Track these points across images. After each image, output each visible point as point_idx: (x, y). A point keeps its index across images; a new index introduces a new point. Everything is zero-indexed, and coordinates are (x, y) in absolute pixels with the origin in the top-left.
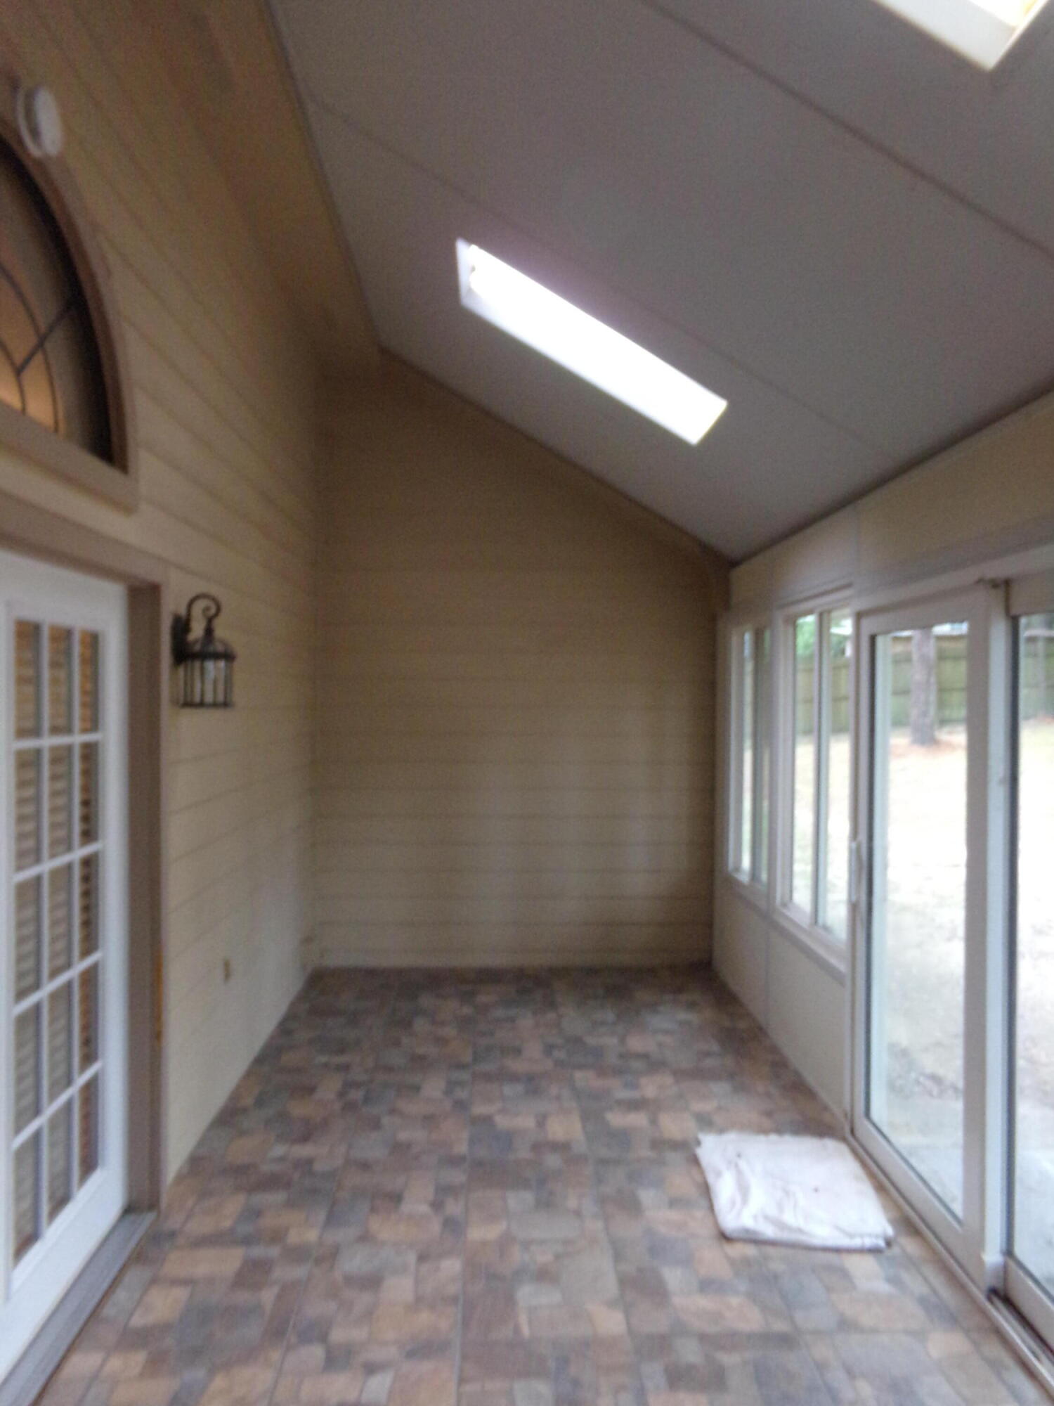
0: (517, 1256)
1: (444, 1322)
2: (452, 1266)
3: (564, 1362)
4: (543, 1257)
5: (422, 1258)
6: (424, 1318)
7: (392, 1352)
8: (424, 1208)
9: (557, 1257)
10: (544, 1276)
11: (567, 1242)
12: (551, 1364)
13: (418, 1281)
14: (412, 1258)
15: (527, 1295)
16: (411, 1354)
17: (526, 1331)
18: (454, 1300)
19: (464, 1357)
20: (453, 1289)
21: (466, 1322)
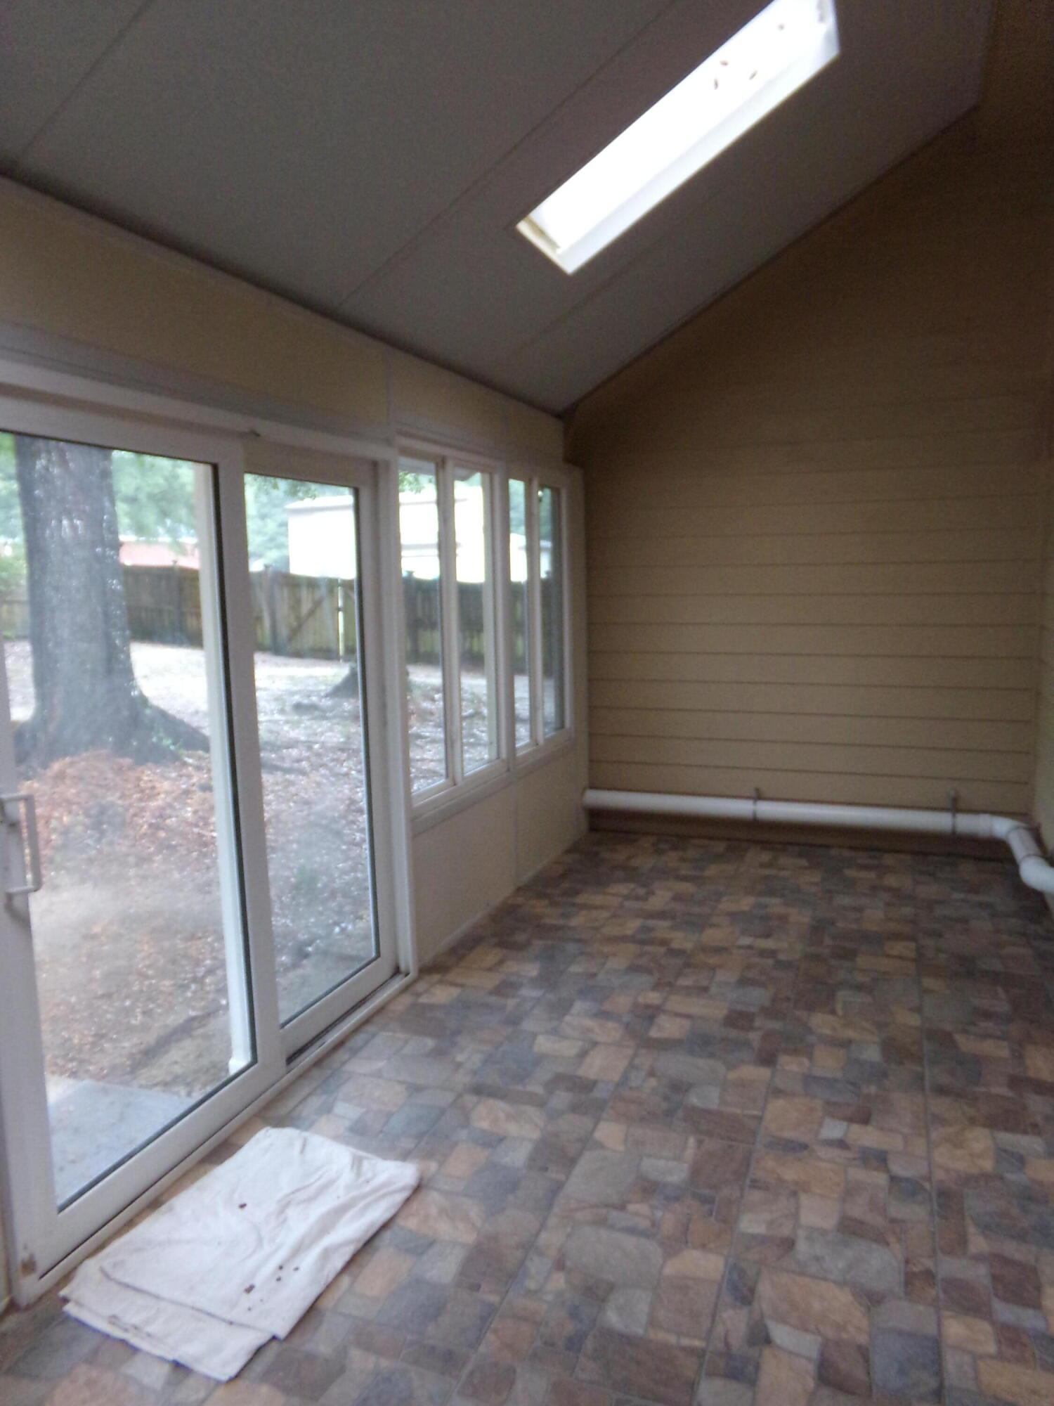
0: (669, 1221)
1: (768, 1165)
2: (751, 1224)
3: (669, 1114)
4: (640, 1210)
5: (788, 1244)
6: (790, 1173)
7: (823, 1152)
8: (780, 1334)
9: (622, 1207)
10: (649, 1188)
11: (601, 1222)
12: (680, 1113)
13: (796, 1216)
14: (802, 1247)
15: (675, 1172)
16: (805, 1147)
17: (692, 1141)
18: (755, 1185)
19: (754, 1133)
20: (756, 1196)
21: (747, 1161)
